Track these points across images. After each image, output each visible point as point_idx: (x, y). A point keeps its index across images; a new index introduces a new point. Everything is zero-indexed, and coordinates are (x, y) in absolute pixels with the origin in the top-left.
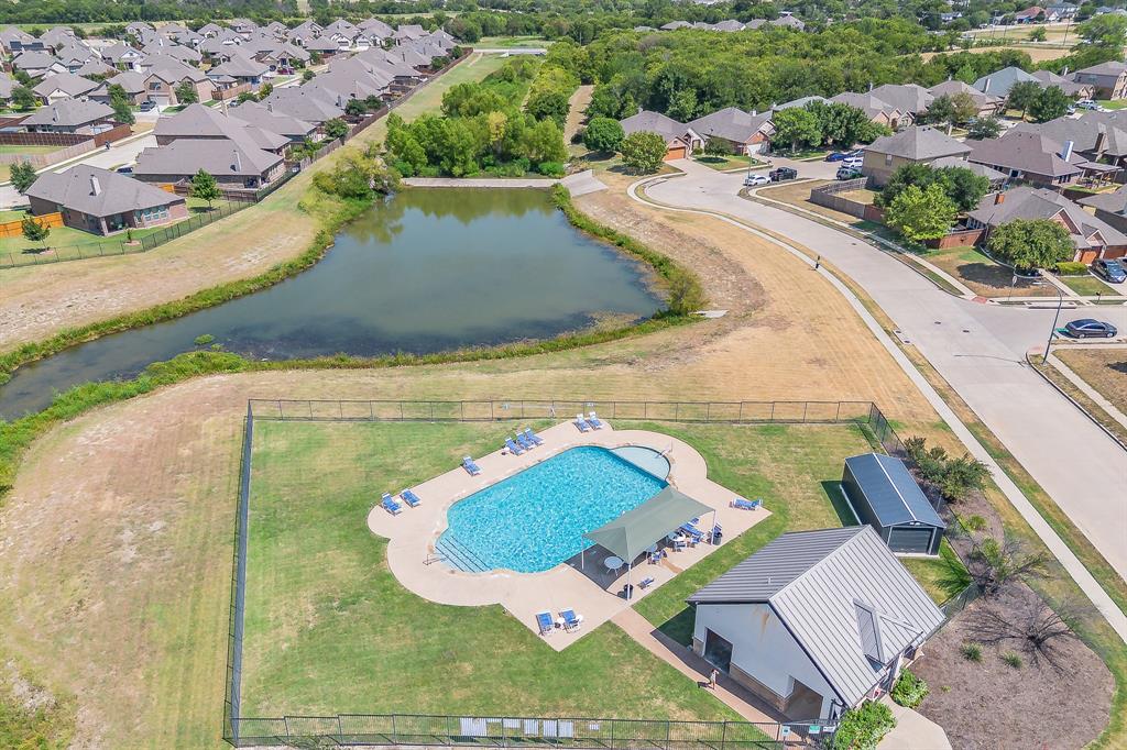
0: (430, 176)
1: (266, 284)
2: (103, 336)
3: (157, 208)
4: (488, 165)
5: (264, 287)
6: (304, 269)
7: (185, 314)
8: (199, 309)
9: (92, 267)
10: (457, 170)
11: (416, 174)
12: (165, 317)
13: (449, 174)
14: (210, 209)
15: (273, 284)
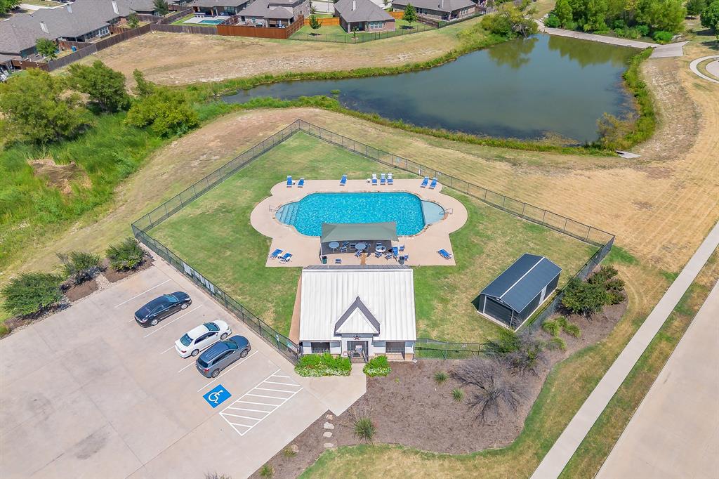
0: (570, 29)
1: (395, 73)
2: (302, 80)
3: (378, 22)
4: (618, 27)
5: (392, 74)
6: (423, 69)
7: (343, 78)
8: (352, 77)
9: (327, 46)
10: (587, 27)
11: (561, 26)
12: (334, 77)
13: (580, 29)
14: (410, 28)
15: (399, 73)
